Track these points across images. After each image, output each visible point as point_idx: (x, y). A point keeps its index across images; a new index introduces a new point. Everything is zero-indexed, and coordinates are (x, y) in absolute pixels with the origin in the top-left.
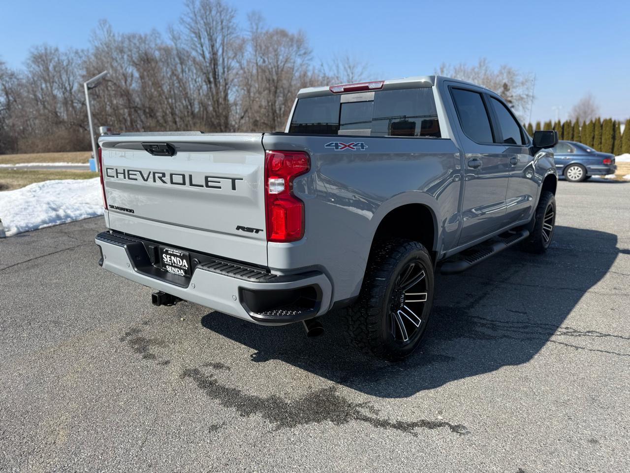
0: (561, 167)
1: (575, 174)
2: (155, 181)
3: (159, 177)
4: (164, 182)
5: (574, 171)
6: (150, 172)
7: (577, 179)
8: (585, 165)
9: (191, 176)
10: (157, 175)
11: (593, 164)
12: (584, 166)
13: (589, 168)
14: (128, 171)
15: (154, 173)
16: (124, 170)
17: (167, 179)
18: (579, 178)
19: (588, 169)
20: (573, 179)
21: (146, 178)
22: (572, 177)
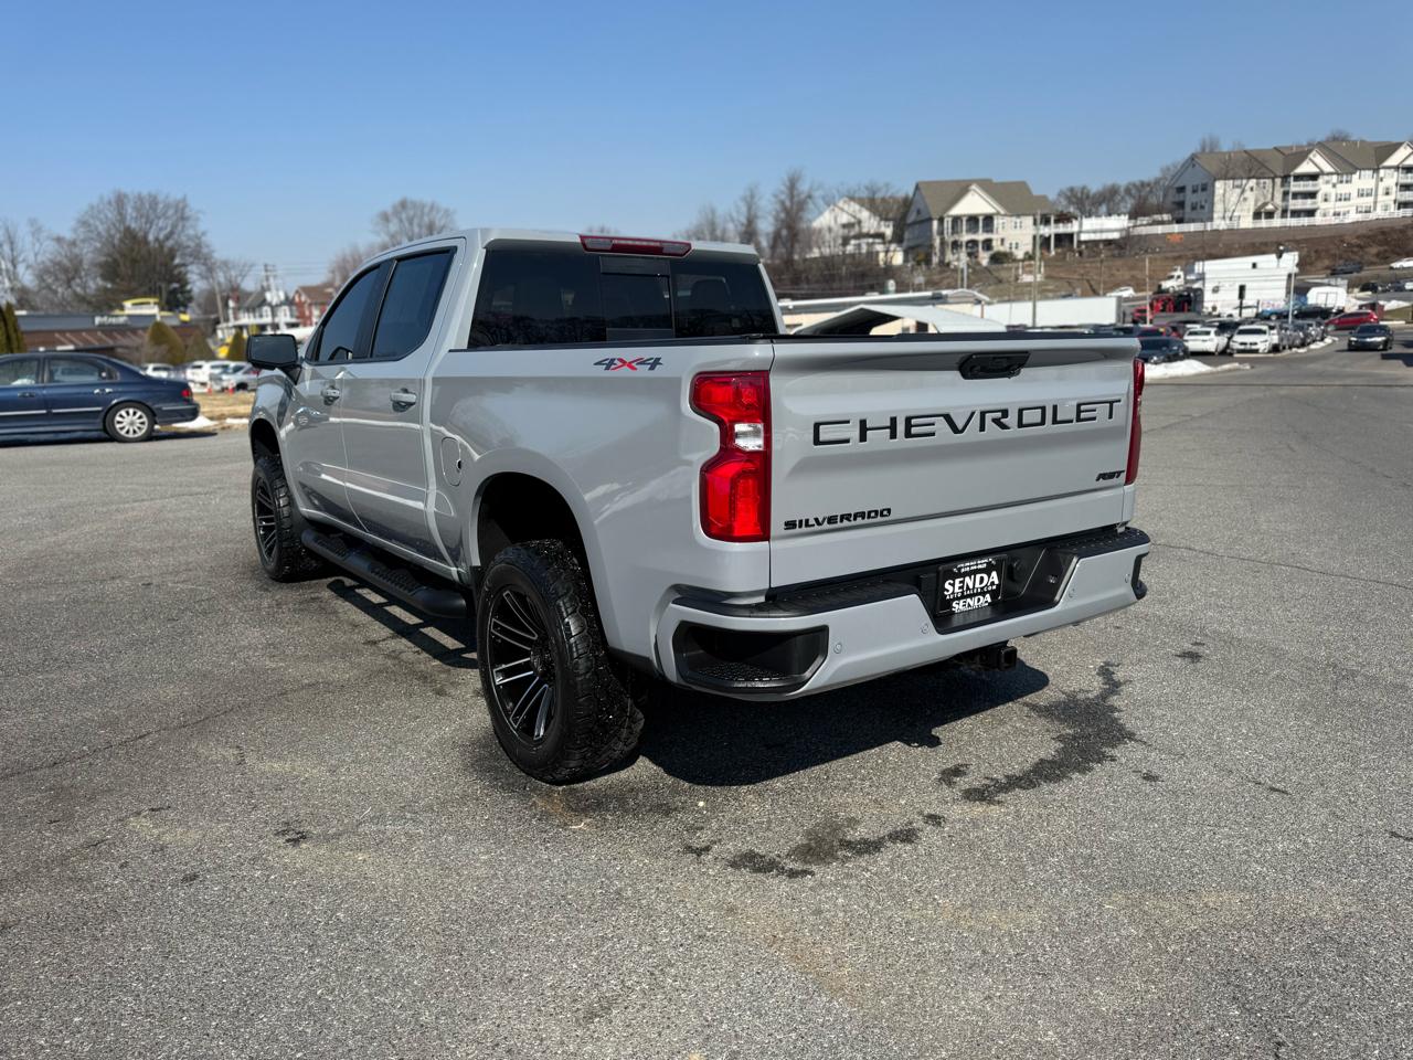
0: (98, 412)
1: (132, 423)
2: (982, 428)
3: (994, 420)
4: (1004, 427)
5: (128, 420)
6: (973, 414)
7: (139, 434)
8: (149, 404)
9: (1055, 408)
10: (989, 417)
11: (164, 400)
12: (147, 406)
13: (160, 409)
14: (908, 420)
15: (983, 414)
16: (893, 420)
17: (1011, 420)
18: (144, 431)
19: (156, 412)
20: (131, 435)
21: (960, 427)
22: (128, 432)
